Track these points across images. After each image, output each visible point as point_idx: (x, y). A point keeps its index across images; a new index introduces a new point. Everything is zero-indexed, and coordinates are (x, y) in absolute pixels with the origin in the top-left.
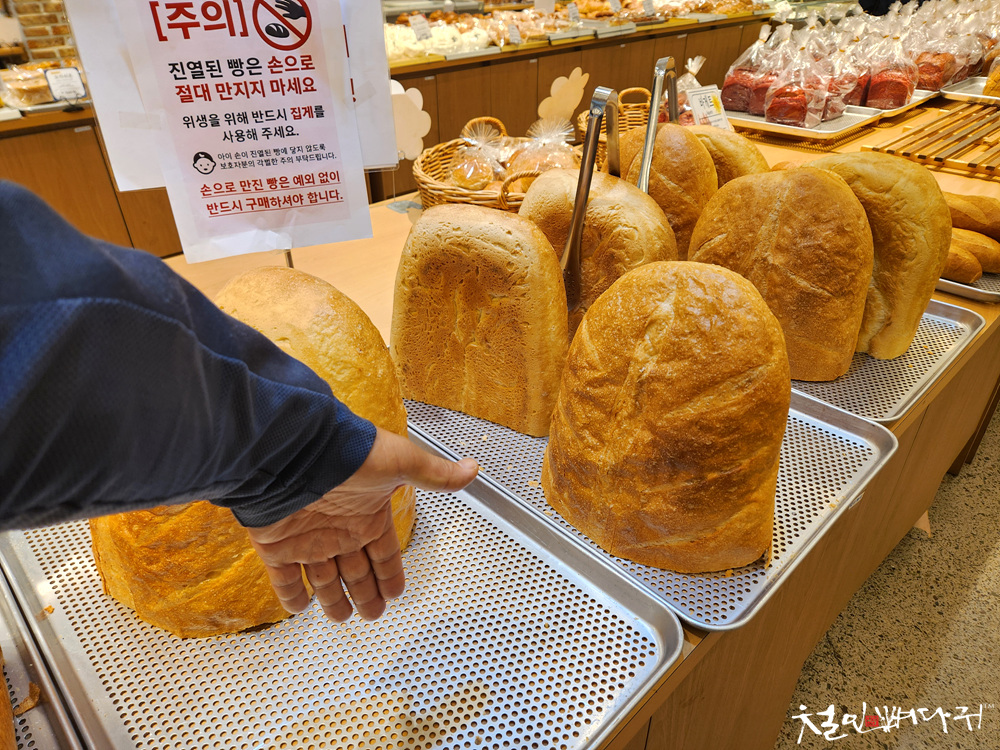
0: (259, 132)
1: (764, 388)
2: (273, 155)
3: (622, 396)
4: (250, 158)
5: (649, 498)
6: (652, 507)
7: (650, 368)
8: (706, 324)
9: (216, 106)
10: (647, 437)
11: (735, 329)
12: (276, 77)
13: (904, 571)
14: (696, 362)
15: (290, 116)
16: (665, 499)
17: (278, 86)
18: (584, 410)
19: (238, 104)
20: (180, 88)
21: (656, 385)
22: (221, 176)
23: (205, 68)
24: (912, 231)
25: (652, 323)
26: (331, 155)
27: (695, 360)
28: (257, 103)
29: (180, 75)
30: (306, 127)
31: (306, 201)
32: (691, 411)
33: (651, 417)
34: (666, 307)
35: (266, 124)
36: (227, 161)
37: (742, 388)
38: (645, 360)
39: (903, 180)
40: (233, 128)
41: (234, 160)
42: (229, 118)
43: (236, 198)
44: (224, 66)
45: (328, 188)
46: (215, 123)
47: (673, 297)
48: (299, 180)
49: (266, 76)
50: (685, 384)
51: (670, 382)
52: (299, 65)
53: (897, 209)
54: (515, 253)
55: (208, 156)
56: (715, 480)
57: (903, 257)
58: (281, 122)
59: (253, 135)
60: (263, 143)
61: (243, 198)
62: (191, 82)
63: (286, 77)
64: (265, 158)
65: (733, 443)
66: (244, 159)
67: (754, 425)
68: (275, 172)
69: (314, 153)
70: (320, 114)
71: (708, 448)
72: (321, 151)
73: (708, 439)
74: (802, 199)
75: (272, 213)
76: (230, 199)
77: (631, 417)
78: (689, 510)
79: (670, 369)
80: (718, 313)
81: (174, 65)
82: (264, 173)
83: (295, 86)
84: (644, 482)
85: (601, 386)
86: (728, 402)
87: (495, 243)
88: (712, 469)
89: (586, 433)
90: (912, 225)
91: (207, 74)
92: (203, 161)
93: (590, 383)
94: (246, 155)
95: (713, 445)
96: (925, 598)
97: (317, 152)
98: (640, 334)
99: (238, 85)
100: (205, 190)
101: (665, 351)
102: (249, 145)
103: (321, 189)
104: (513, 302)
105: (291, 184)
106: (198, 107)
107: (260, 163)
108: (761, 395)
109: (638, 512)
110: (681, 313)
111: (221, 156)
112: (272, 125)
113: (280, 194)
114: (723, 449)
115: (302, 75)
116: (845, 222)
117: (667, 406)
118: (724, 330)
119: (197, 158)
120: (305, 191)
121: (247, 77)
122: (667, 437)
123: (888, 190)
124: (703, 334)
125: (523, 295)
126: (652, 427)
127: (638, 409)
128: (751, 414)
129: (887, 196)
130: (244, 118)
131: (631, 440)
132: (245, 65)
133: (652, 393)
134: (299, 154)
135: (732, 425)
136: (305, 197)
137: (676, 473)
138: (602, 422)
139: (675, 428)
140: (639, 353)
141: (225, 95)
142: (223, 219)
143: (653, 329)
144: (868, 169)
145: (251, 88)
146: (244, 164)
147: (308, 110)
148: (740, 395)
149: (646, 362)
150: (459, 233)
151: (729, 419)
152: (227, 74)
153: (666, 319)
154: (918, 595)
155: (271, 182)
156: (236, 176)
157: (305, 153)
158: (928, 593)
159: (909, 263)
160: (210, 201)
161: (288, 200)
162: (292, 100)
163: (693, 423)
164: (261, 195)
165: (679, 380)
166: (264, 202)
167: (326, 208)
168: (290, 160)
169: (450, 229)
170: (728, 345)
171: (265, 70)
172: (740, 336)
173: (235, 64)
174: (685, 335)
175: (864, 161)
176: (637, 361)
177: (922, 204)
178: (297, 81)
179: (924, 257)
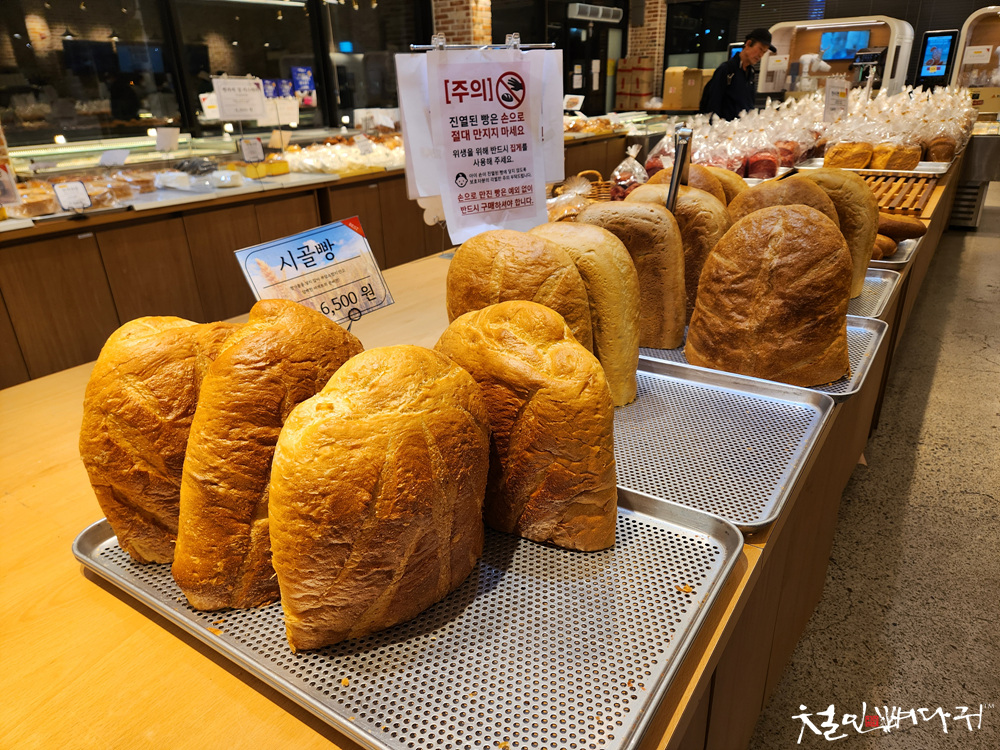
0: (493, 160)
1: (843, 261)
2: (499, 175)
3: (756, 284)
4: (487, 177)
5: (783, 341)
6: (786, 346)
7: (776, 262)
8: (807, 231)
9: (472, 144)
10: (780, 302)
11: (822, 231)
12: (505, 125)
13: (857, 501)
14: (805, 251)
15: (510, 150)
16: (793, 339)
17: (505, 131)
18: (730, 301)
19: (485, 142)
20: (454, 132)
21: (782, 270)
22: (470, 189)
23: (469, 120)
24: (859, 210)
25: (771, 237)
26: (529, 175)
27: (804, 249)
28: (494, 141)
29: (455, 124)
30: (517, 156)
31: (514, 205)
32: (805, 280)
33: (781, 290)
34: (778, 228)
35: (497, 155)
36: (474, 178)
37: (832, 262)
38: (771, 258)
39: (847, 181)
40: (480, 157)
41: (478, 178)
42: (478, 151)
43: (476, 203)
44: (479, 118)
45: (526, 196)
46: (471, 154)
47: (781, 222)
48: (511, 190)
49: (500, 125)
50: (801, 264)
51: (790, 266)
52: (517, 118)
53: (848, 198)
54: (657, 223)
55: (464, 176)
56: (823, 319)
57: (854, 228)
58: (505, 154)
59: (490, 161)
60: (495, 167)
61: (479, 203)
62: (460, 129)
63: (510, 125)
64: (495, 176)
65: (830, 295)
66: (483, 177)
67: (839, 283)
68: (499, 185)
69: (520, 173)
70: (525, 149)
71: (818, 299)
72: (523, 172)
73: (817, 294)
74: (796, 194)
75: (494, 213)
76: (473, 203)
77: (766, 294)
78: (810, 341)
79: (790, 259)
80: (812, 224)
81: (452, 118)
82: (493, 186)
83: (514, 131)
84: (779, 332)
85: (742, 282)
86: (826, 270)
87: (643, 219)
88: (821, 313)
89: (734, 314)
90: (858, 207)
91: (469, 124)
92: (461, 179)
93: (734, 282)
94: (485, 174)
95: (820, 298)
96: (877, 515)
97: (522, 173)
98: (765, 245)
99: (485, 130)
100: (460, 197)
101: (783, 250)
102: (488, 168)
103: (522, 197)
104: (655, 255)
105: (507, 193)
106: (463, 144)
107: (492, 180)
108: (842, 264)
109: (777, 351)
110: (788, 229)
111: (471, 176)
112: (500, 155)
113: (501, 200)
114: (825, 301)
115: (517, 124)
116: (823, 205)
117: (791, 280)
118: (817, 232)
119: (458, 176)
120: (514, 198)
121: (490, 126)
122: (792, 297)
123: (840, 188)
124: (806, 236)
125: (663, 250)
126: (782, 296)
127: (771, 288)
128: (838, 276)
129: (840, 191)
130: (486, 151)
131: (768, 308)
132: (490, 118)
133: (780, 275)
134: (512, 174)
135: (830, 283)
136: (514, 202)
137: (800, 320)
138: (745, 303)
139: (799, 292)
140: (767, 255)
141: (478, 137)
142: (470, 217)
143: (773, 240)
144: (826, 177)
145: (491, 132)
146: (483, 180)
147: (519, 146)
148: (832, 266)
149: (772, 259)
150: (617, 215)
151: (828, 280)
152: (480, 125)
153: (780, 234)
154: (872, 514)
155: (497, 192)
156: (477, 188)
157: (516, 173)
158: (879, 512)
159: (859, 231)
160: (462, 205)
161: (505, 204)
162: (511, 140)
163: (808, 286)
164: (490, 201)
165: (796, 263)
166: (491, 205)
167: (523, 209)
168: (508, 178)
169: (610, 213)
170: (822, 239)
171: (499, 121)
172: (826, 234)
173: (484, 118)
174: (795, 239)
175: (821, 173)
176: (767, 260)
177: (862, 193)
178: (515, 127)
179: (867, 226)
